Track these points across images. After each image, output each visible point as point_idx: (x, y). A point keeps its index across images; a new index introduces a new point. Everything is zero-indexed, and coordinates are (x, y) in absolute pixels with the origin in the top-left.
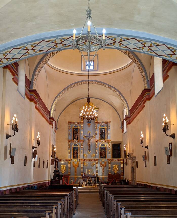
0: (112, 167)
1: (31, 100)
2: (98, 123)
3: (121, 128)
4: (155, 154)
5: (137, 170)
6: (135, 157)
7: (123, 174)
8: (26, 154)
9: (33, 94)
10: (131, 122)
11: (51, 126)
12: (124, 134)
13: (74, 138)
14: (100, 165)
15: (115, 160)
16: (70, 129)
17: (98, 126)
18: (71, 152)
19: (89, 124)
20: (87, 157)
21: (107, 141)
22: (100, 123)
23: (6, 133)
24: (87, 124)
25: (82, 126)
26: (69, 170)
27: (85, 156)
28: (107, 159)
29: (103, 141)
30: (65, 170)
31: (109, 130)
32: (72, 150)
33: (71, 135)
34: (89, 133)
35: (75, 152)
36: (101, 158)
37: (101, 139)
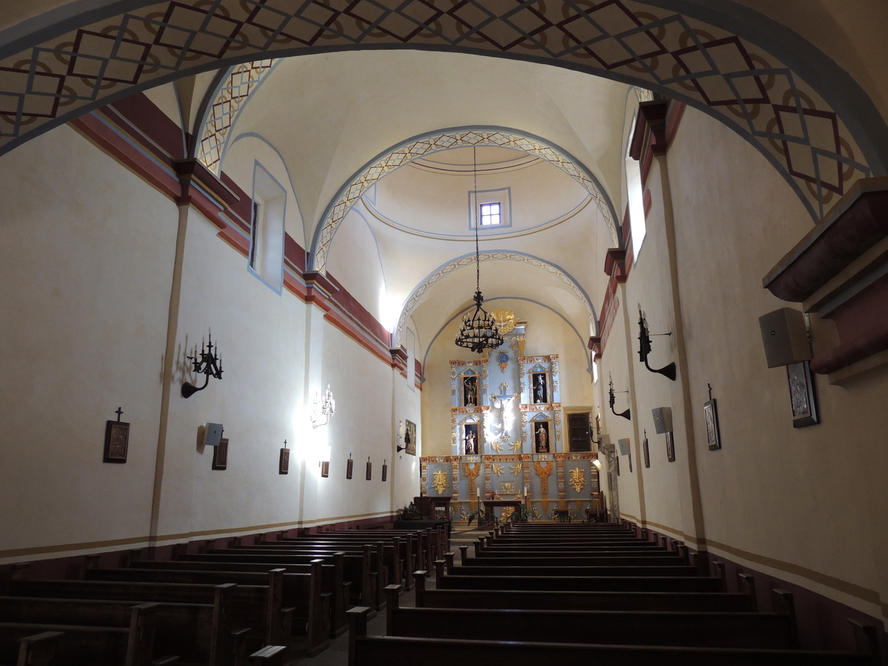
0: (565, 477)
1: (308, 299)
2: (526, 360)
3: (587, 370)
4: (645, 432)
5: (619, 483)
6: (614, 446)
7: (597, 493)
8: (285, 443)
9: (316, 285)
10: (603, 353)
11: (397, 371)
12: (595, 385)
13: (466, 403)
14: (536, 470)
15: (576, 456)
16: (454, 379)
17: (527, 367)
18: (458, 438)
19: (503, 364)
20: (501, 450)
21: (551, 408)
22: (531, 359)
23: (181, 381)
24: (499, 365)
25: (485, 371)
26: (454, 485)
27: (495, 448)
28: (554, 454)
29: (542, 407)
30: (445, 485)
31: (554, 378)
32: (461, 433)
33: (457, 393)
34: (505, 388)
35: (469, 439)
36: (537, 451)
37: (535, 402)
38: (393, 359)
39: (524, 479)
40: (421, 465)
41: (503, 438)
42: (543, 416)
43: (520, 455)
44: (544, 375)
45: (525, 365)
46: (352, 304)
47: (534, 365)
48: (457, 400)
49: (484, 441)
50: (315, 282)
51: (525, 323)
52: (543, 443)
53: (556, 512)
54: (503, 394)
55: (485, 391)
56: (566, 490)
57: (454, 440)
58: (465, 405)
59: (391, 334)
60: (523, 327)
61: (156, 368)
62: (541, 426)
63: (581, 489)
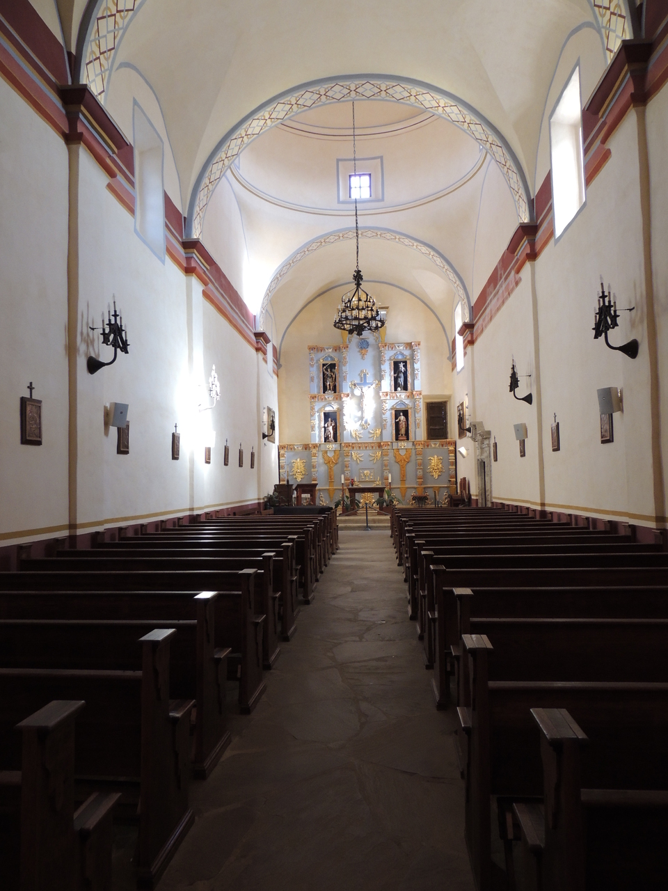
0: (423, 465)
1: (188, 270)
2: (387, 347)
3: (448, 358)
5: (495, 468)
6: (489, 433)
7: (454, 480)
8: (176, 427)
9: (196, 255)
10: (476, 339)
11: (260, 355)
12: (458, 373)
13: (325, 390)
14: (395, 457)
15: (435, 444)
16: (312, 366)
17: (388, 354)
18: (317, 426)
19: (363, 351)
20: (360, 438)
21: (411, 396)
22: (392, 346)
23: (86, 354)
24: (359, 351)
25: (345, 358)
26: (314, 473)
27: (354, 436)
28: (413, 442)
29: (402, 395)
30: (303, 473)
31: (416, 366)
32: (320, 421)
33: (316, 380)
34: (365, 375)
35: (328, 426)
36: (397, 439)
37: (396, 390)
38: (257, 342)
39: (384, 466)
40: (279, 453)
41: (363, 425)
42: (404, 404)
43: (380, 443)
44: (405, 362)
45: (386, 352)
46: (223, 280)
47: (395, 352)
48: (316, 386)
49: (344, 428)
50: (195, 251)
51: (387, 308)
52: (403, 431)
53: (414, 498)
54: (363, 381)
55: (345, 379)
56: (424, 477)
57: (313, 428)
58: (324, 393)
59: (255, 316)
60: (385, 312)
61: (60, 339)
62: (401, 414)
63: (439, 476)
